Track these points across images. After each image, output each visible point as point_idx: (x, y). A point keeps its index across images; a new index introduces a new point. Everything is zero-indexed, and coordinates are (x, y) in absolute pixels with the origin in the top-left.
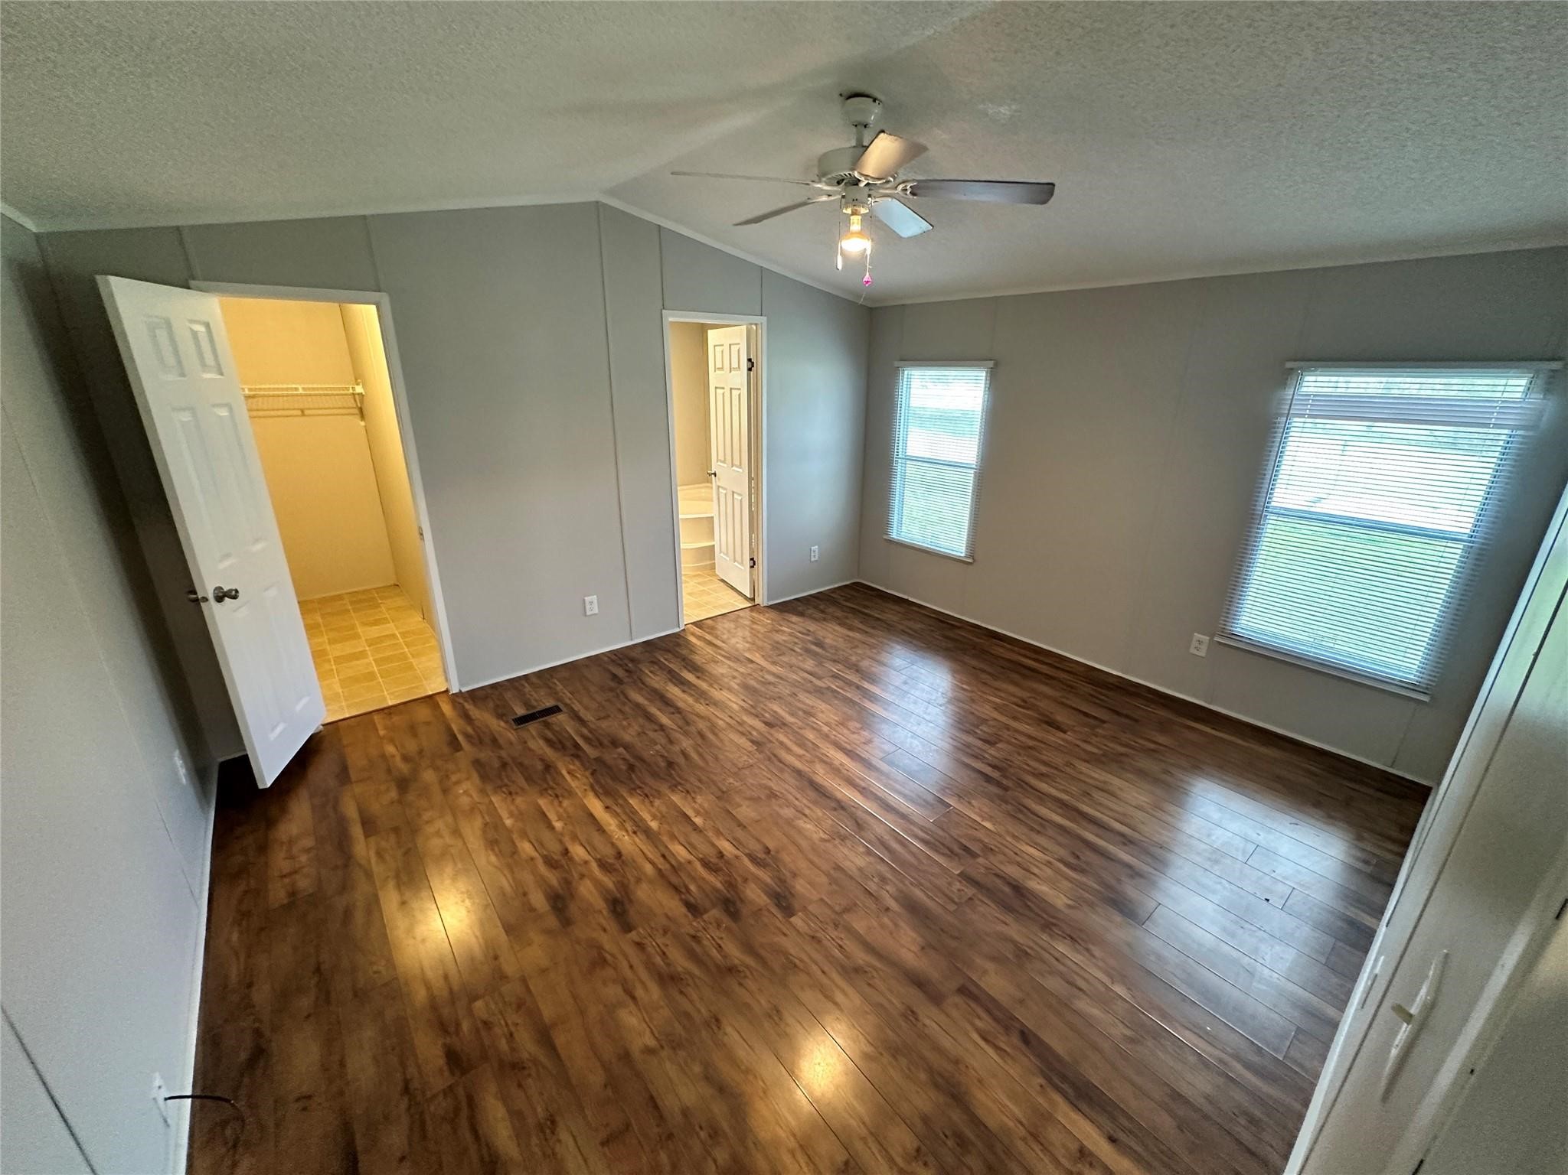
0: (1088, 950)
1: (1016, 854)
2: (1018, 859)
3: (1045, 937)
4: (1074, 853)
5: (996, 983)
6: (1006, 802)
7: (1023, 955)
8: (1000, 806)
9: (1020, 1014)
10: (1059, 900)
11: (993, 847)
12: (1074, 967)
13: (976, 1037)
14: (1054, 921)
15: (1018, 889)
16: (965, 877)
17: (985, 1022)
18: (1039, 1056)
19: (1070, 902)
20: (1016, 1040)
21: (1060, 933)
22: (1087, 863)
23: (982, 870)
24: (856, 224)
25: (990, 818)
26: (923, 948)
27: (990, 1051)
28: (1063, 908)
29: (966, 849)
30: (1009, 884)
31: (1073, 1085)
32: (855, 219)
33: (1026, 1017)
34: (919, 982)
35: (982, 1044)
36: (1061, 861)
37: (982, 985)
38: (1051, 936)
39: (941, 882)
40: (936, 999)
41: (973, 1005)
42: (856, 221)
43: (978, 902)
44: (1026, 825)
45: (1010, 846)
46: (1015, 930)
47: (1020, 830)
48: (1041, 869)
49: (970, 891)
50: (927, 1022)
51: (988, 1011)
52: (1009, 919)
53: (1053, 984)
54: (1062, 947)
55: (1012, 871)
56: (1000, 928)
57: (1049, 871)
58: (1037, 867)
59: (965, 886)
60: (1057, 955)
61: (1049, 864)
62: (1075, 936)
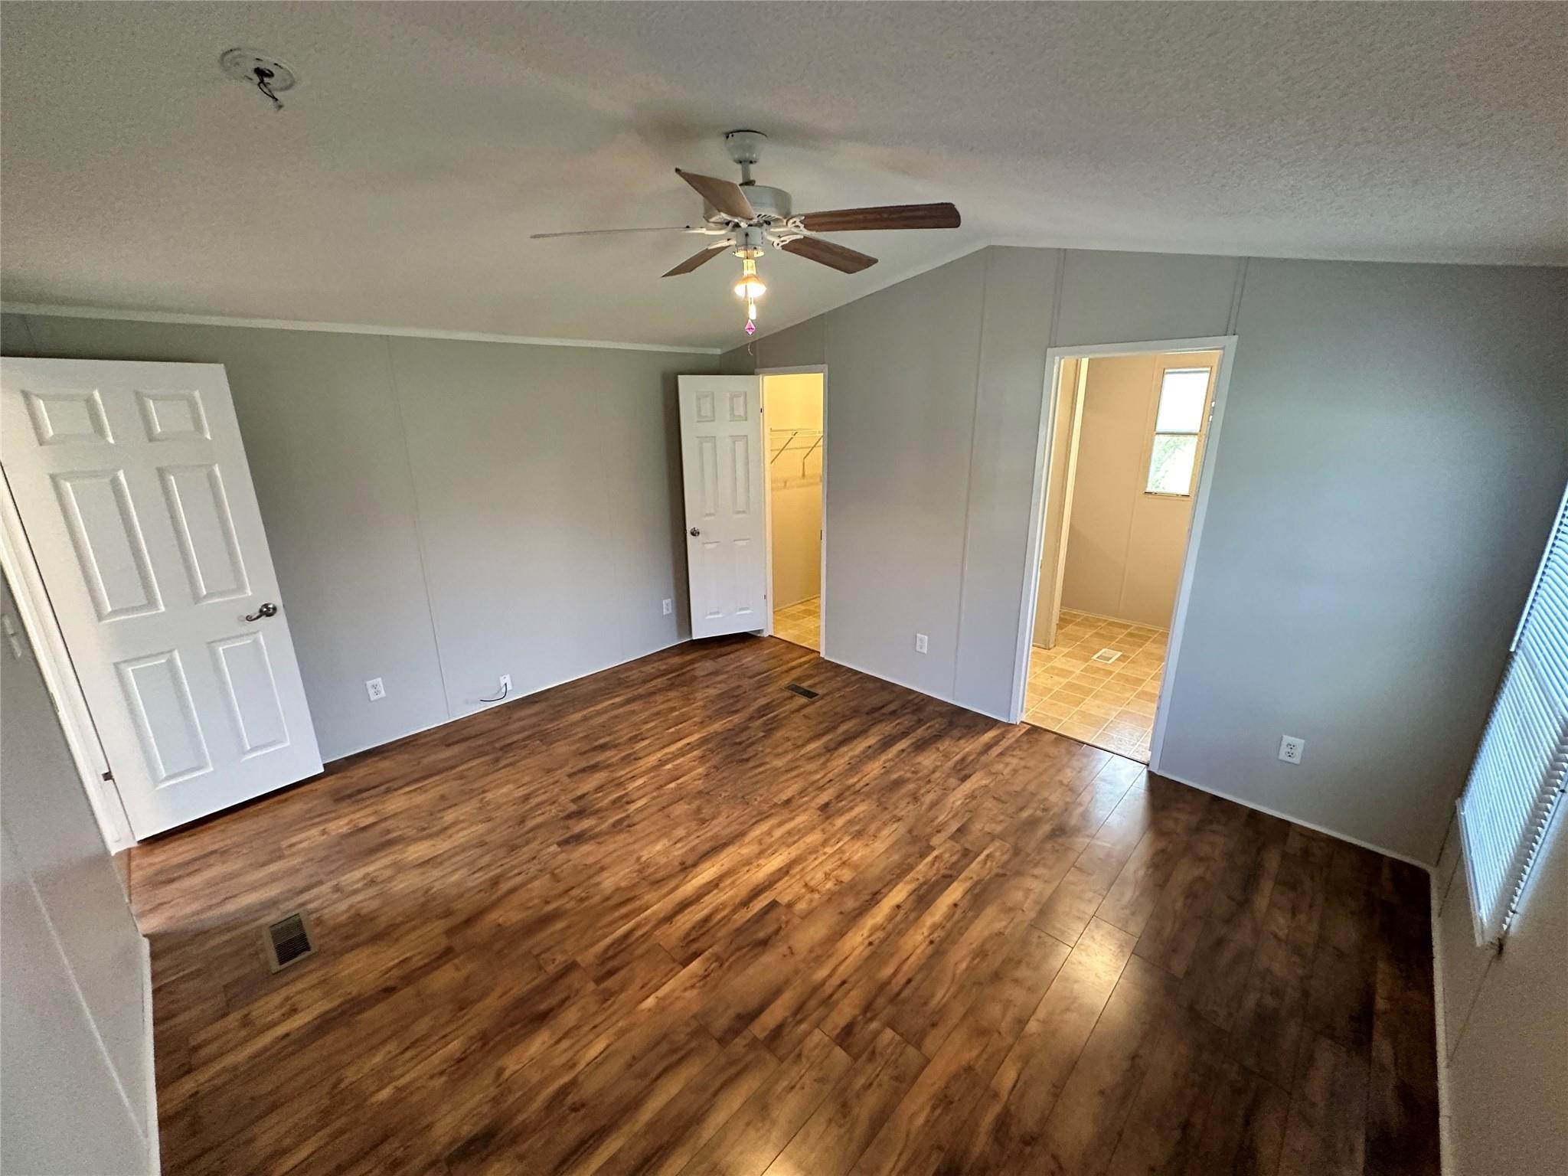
0: (442, 1073)
1: (595, 1027)
2: (586, 1029)
3: (474, 1031)
4: (583, 1105)
5: (445, 977)
6: (694, 1034)
7: (462, 1006)
8: (687, 1024)
9: (408, 991)
10: (512, 1063)
11: (609, 1002)
12: (429, 1052)
13: (408, 955)
14: (487, 1048)
15: (542, 1018)
16: (571, 967)
17: (417, 962)
18: (370, 997)
19: (507, 1074)
20: (390, 983)
21: (473, 1048)
22: (563, 1120)
23: (576, 985)
24: (750, 268)
25: (661, 1008)
26: (499, 925)
27: (391, 964)
28: (500, 1063)
29: (611, 973)
30: (551, 1010)
31: (334, 1019)
32: (750, 263)
33: (406, 997)
34: (469, 922)
35: (401, 959)
36: (573, 1083)
37: (448, 966)
38: (472, 1038)
39: (569, 945)
40: (450, 932)
41: (433, 957)
42: (750, 265)
43: (535, 974)
44: (646, 1052)
45: (609, 1022)
46: (492, 1004)
47: (636, 1040)
48: (565, 1051)
49: (552, 969)
50: (436, 924)
51: (425, 965)
52: (507, 1000)
53: (422, 1026)
54: (455, 1046)
55: (570, 1016)
56: (499, 991)
57: (558, 1062)
58: (570, 1048)
59: (557, 966)
60: (449, 1038)
61: (571, 1065)
62: (462, 1063)
